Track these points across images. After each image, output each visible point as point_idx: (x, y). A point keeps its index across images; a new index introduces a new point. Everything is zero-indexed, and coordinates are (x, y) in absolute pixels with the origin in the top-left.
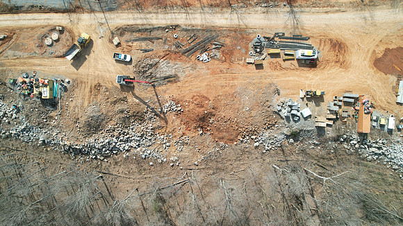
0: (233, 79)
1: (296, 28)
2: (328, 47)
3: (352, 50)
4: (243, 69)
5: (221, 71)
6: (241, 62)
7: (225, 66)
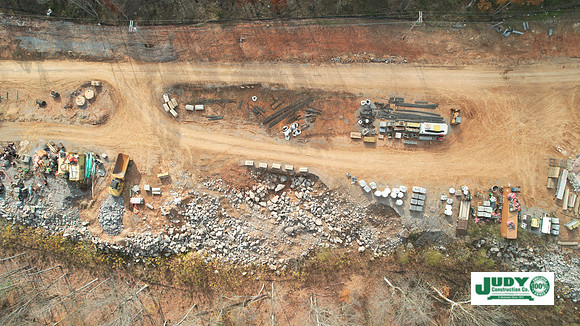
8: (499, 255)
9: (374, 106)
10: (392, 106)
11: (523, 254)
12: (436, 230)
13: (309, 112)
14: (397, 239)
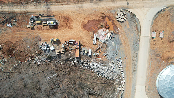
0: (22, 34)
1: (48, 12)
2: (63, 20)
3: (73, 21)
4: (26, 30)
5: (17, 31)
6: (26, 27)
7: (19, 29)
8: (77, 63)
9: (34, 17)
10: (40, 17)
11: (85, 62)
12: (55, 55)
13: (15, 20)
14: (44, 59)
